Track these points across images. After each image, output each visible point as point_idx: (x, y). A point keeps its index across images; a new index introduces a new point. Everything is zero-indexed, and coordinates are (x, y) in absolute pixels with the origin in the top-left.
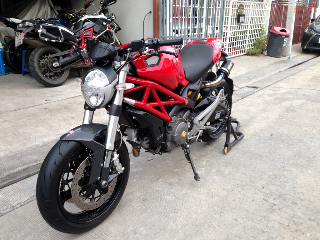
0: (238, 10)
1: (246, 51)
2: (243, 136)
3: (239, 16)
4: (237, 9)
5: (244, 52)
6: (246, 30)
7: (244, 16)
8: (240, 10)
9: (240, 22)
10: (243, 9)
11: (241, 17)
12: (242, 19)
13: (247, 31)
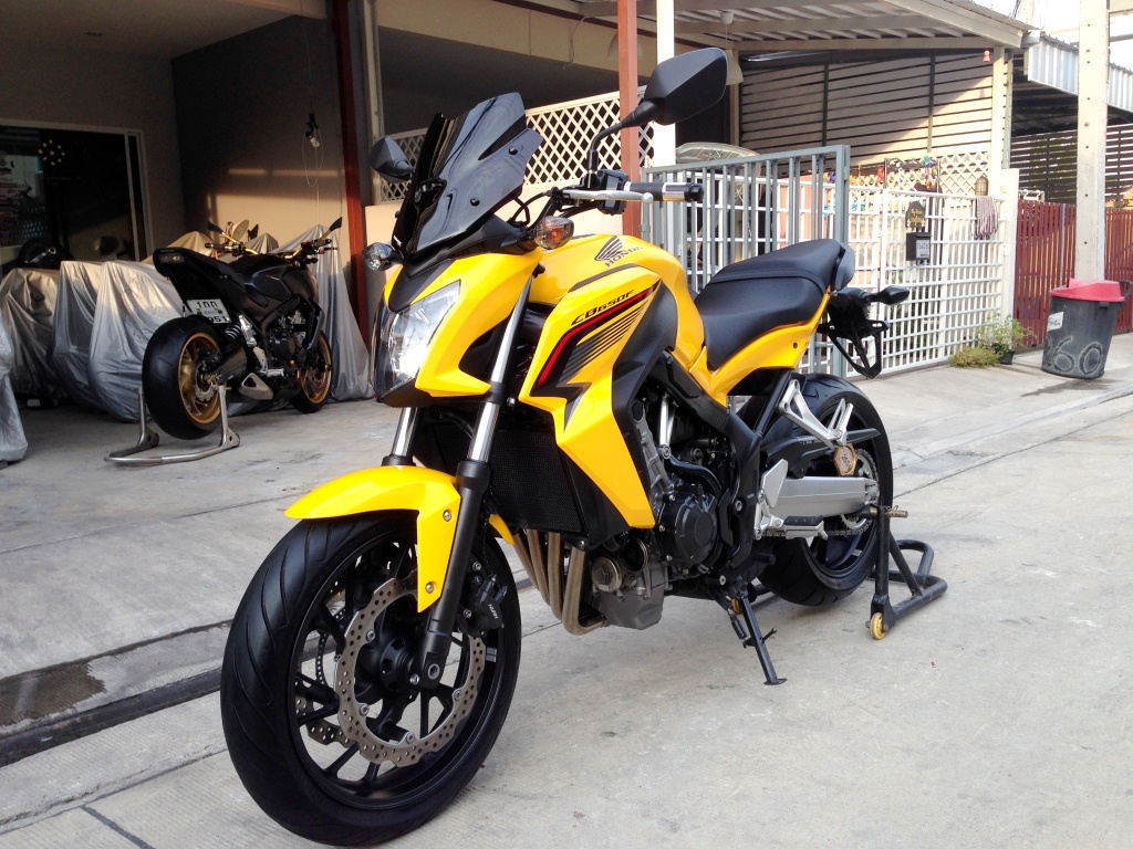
0: (907, 219)
1: (941, 352)
2: (944, 589)
3: (911, 241)
4: (904, 216)
5: (936, 356)
6: (937, 282)
7: (928, 237)
8: (916, 220)
9: (918, 256)
10: (922, 216)
11: (919, 243)
12: (922, 248)
13: (940, 286)
